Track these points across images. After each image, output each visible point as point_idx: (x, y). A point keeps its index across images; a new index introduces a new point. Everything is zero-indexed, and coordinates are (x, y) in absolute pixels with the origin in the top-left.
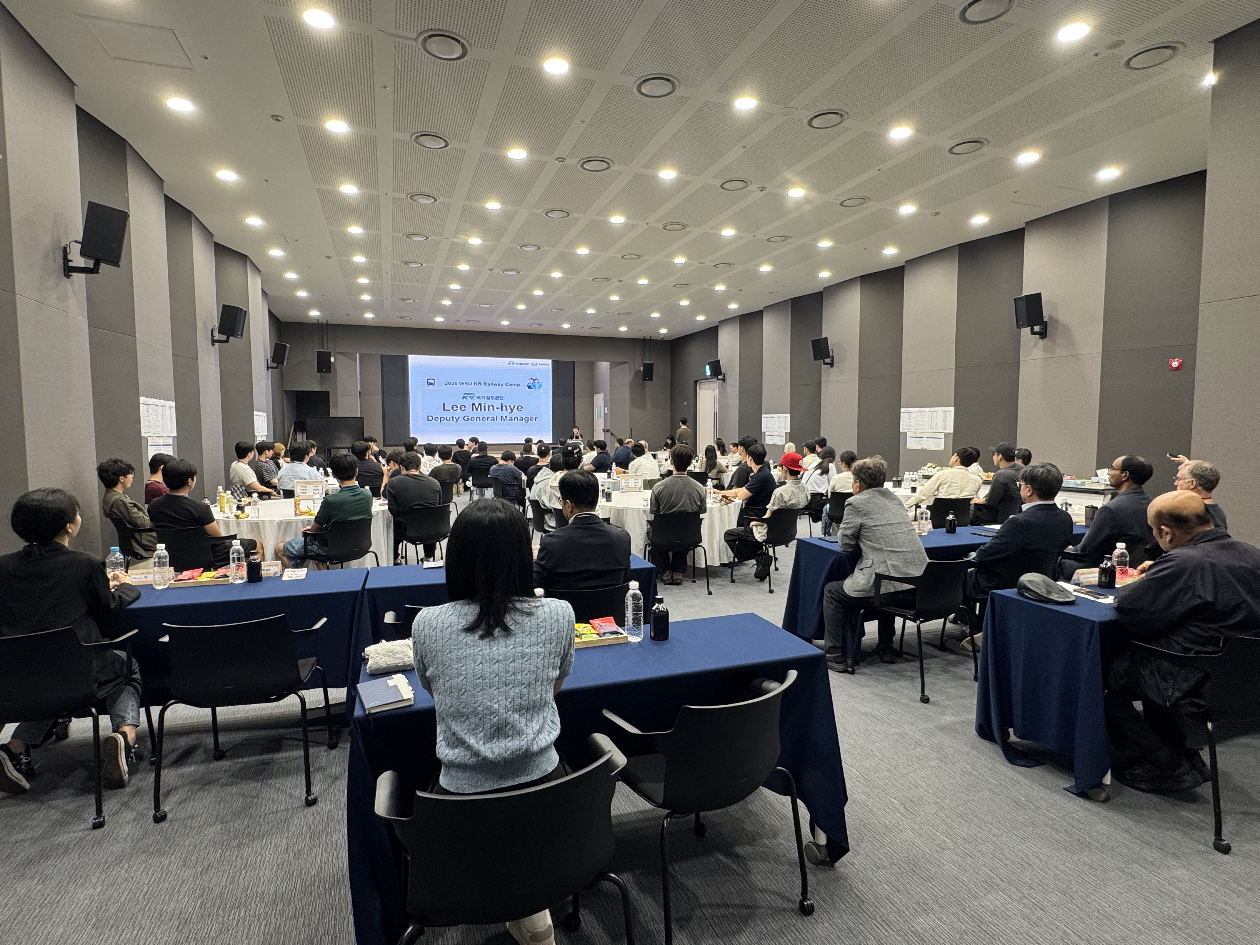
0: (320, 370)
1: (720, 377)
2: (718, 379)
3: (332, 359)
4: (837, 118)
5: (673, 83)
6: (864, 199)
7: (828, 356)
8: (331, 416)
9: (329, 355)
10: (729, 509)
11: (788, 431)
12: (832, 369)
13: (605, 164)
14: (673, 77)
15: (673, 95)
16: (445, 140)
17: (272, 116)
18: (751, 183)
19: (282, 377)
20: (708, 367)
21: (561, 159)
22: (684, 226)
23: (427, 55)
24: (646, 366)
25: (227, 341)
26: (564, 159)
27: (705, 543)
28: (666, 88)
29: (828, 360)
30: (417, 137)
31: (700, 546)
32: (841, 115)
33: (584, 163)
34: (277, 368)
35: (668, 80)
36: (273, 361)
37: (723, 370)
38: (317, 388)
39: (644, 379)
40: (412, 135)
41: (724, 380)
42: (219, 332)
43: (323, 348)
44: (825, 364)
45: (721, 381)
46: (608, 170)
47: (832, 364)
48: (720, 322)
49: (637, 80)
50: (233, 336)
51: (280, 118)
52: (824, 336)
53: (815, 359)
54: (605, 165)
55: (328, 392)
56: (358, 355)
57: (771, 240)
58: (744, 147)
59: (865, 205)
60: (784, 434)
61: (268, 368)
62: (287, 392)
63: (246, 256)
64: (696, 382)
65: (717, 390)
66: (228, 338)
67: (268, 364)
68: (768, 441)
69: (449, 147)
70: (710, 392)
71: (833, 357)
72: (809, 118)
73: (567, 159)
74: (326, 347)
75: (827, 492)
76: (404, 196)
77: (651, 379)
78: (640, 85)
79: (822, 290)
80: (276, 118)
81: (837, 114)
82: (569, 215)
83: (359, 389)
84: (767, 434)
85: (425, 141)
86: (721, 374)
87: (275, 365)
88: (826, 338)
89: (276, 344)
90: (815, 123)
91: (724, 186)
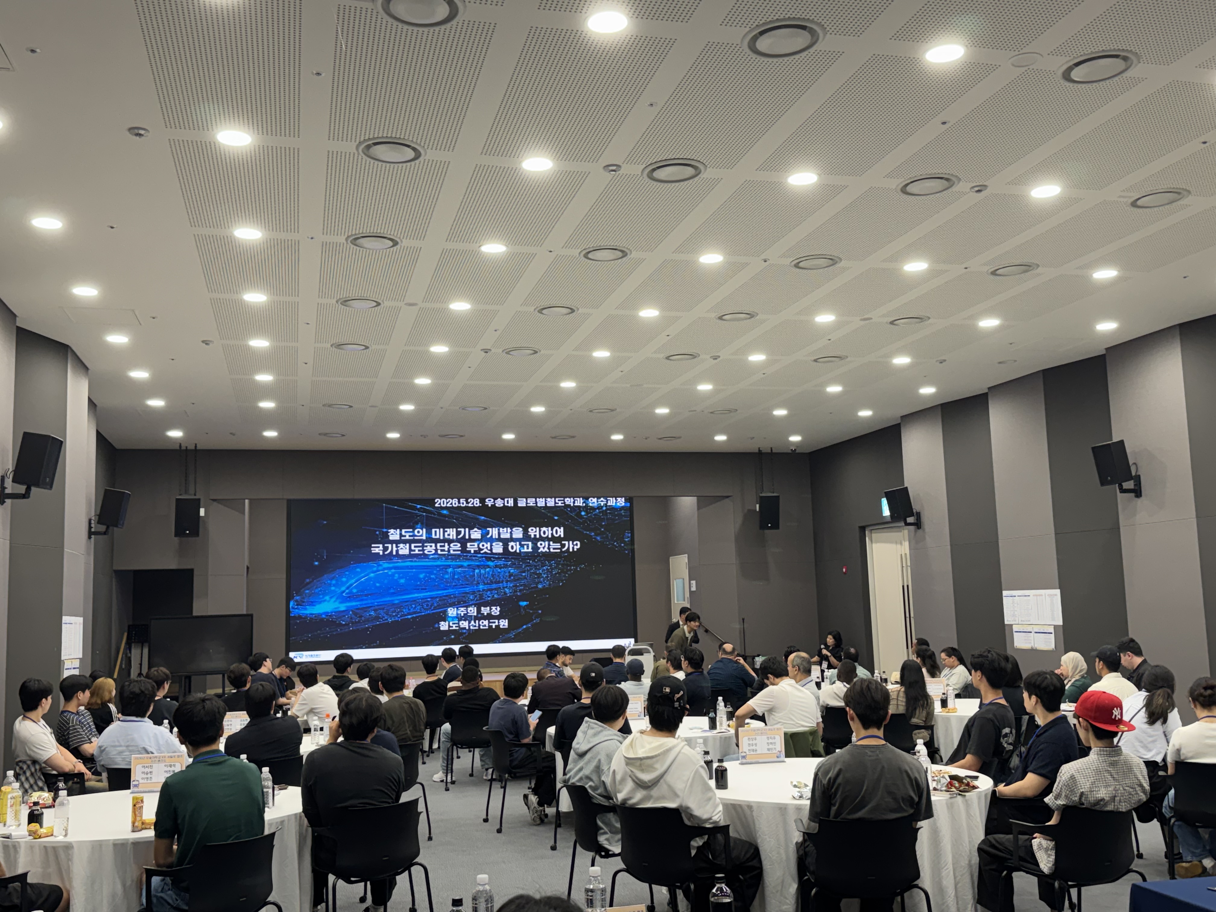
0: (179, 532)
1: (910, 520)
2: (907, 524)
3: (202, 512)
4: (1119, 64)
5: (812, 32)
6: (1178, 193)
7: (1129, 477)
8: (195, 613)
9: (196, 504)
10: (968, 805)
11: (1060, 622)
12: (1139, 501)
13: (690, 169)
14: (812, 21)
15: (812, 50)
16: (414, 149)
17: (130, 129)
18: (959, 180)
19: (112, 550)
20: (884, 501)
21: (613, 168)
22: (833, 261)
23: (390, 20)
24: (763, 501)
25: (25, 496)
26: (618, 166)
27: (926, 880)
28: (801, 39)
29: (1129, 485)
30: (368, 147)
31: (917, 886)
32: (1125, 59)
33: (654, 170)
34: (105, 533)
35: (803, 28)
36: (99, 522)
37: (916, 507)
38: (173, 565)
39: (763, 526)
40: (360, 143)
41: (918, 525)
42: (13, 481)
43: (186, 492)
44: (1123, 491)
45: (912, 528)
46: (696, 179)
47: (1137, 492)
48: (903, 417)
49: (749, 32)
50: (37, 485)
51: (142, 132)
52: (1115, 439)
53: (1103, 482)
54: (690, 171)
55: (191, 571)
56: (247, 501)
57: (998, 272)
58: (944, 123)
59: (1179, 203)
60: (1052, 630)
61: (90, 534)
62: (119, 574)
63: (68, 346)
64: (863, 529)
65: (907, 544)
66: (28, 490)
67: (90, 527)
68: (1020, 642)
69: (421, 159)
70: (893, 546)
71: (1139, 477)
72: (1065, 67)
73: (624, 166)
74: (192, 491)
75: (1164, 760)
76: (342, 239)
77: (776, 526)
78: (755, 39)
79: (1104, 352)
80: (136, 131)
81: (1117, 56)
82: (624, 254)
83: (246, 563)
84: (1015, 628)
85: (380, 151)
86: (912, 515)
87: (102, 528)
88: (1122, 442)
89: (106, 490)
90: (1075, 74)
91: (909, 189)
